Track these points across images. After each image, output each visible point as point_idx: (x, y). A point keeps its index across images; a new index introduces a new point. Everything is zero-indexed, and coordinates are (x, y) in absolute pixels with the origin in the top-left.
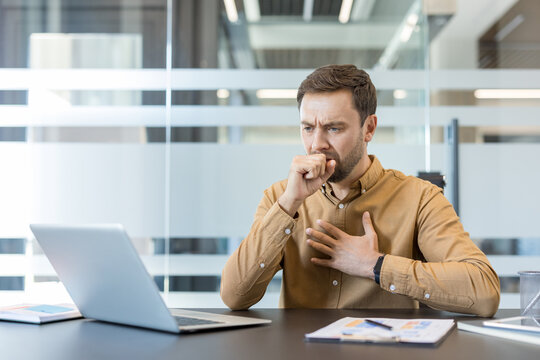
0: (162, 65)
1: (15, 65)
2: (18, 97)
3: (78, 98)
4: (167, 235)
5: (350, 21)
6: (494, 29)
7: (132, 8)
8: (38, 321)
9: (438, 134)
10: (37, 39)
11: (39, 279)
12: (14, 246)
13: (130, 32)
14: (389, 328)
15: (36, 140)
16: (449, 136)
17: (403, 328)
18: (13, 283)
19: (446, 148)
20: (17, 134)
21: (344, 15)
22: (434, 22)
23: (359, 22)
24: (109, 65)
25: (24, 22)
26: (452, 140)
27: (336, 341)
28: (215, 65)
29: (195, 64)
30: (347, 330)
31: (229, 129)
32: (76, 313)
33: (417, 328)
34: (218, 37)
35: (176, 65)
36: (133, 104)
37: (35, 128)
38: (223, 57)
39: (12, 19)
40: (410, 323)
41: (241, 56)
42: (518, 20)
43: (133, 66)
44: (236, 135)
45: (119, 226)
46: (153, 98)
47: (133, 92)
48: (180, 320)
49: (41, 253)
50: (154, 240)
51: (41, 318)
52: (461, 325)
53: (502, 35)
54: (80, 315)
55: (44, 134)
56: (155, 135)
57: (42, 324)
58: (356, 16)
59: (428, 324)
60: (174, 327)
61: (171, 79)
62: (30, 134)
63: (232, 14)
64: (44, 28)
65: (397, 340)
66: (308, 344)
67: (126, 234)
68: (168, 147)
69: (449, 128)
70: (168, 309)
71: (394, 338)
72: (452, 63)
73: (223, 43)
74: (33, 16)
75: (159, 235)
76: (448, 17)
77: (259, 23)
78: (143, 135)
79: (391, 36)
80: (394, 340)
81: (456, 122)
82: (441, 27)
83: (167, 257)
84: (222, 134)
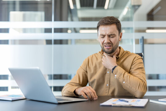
0: (51, 20)
1: (5, 21)
2: (6, 31)
3: (25, 30)
4: (53, 73)
5: (108, 9)
6: (152, 11)
7: (41, 4)
8: (11, 100)
9: (137, 42)
10: (12, 13)
11: (13, 88)
12: (5, 77)
13: (41, 11)
14: (128, 102)
15: (12, 44)
16: (141, 42)
17: (132, 102)
18: (5, 89)
19: (140, 46)
20: (6, 42)
21: (106, 7)
23: (111, 9)
24: (34, 20)
25: (8, 8)
26: (142, 43)
27: (110, 106)
28: (67, 20)
29: (61, 20)
31: (71, 40)
32: (24, 97)
33: (136, 102)
34: (68, 13)
35: (55, 20)
36: (42, 32)
37: (11, 40)
38: (69, 19)
39: (4, 7)
40: (134, 100)
41: (74, 18)
42: (159, 8)
43: (42, 21)
44: (73, 42)
45: (38, 68)
46: (48, 31)
47: (42, 29)
48: (58, 99)
49: (13, 79)
50: (49, 75)
51: (12, 99)
52: (151, 101)
53: (155, 12)
54: (25, 98)
55: (14, 42)
56: (49, 42)
57: (12, 101)
58: (110, 7)
59: (140, 100)
60: (56, 102)
61: (53, 24)
62: (10, 42)
63: (72, 7)
64: (14, 10)
65: (131, 105)
66: (101, 107)
68: (53, 46)
69: (141, 40)
70: (54, 96)
71: (130, 105)
72: (140, 19)
73: (70, 15)
74: (11, 6)
75: (50, 73)
76: (139, 6)
77: (80, 9)
78: (45, 42)
79: (120, 13)
80: (129, 106)
81: (143, 37)
82: (137, 9)
83: (53, 81)
84: (69, 42)
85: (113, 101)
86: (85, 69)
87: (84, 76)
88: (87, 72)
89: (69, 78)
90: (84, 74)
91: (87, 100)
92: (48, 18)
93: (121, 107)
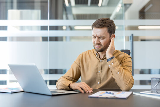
0: (47, 19)
2: (4, 28)
3: (22, 28)
4: (48, 68)
5: (102, 6)
6: (144, 8)
7: (38, 2)
8: (11, 92)
9: (127, 39)
10: (10, 11)
11: (11, 81)
12: (3, 72)
13: (37, 9)
14: (113, 94)
15: (10, 41)
16: (131, 39)
17: (117, 94)
18: (4, 83)
19: (130, 43)
20: (4, 39)
21: (100, 4)
22: (126, 6)
23: (104, 6)
24: (31, 19)
25: (6, 6)
26: (131, 40)
28: (62, 18)
29: (56, 18)
30: (101, 94)
31: (66, 37)
32: (22, 90)
34: (63, 11)
35: (51, 18)
36: (38, 30)
37: (9, 37)
38: (64, 16)
39: (3, 5)
41: (70, 16)
42: (151, 5)
43: (38, 19)
44: (68, 39)
45: (34, 64)
46: (44, 28)
47: (38, 27)
48: (52, 92)
49: (11, 74)
50: (44, 70)
51: (12, 91)
53: (146, 10)
54: (23, 91)
55: (12, 39)
56: (45, 39)
57: (12, 93)
58: (103, 4)
59: (124, 93)
60: (50, 94)
61: (49, 22)
62: (8, 39)
63: (67, 4)
64: (12, 8)
65: (115, 97)
66: (89, 99)
67: (36, 66)
68: (48, 43)
69: (131, 37)
70: (49, 89)
72: (131, 18)
73: (64, 12)
74: (9, 5)
75: (46, 68)
76: (130, 4)
77: (75, 7)
78: (41, 39)
79: (114, 10)
81: (132, 35)
82: (128, 7)
83: (48, 75)
84: (64, 39)
85: (101, 93)
86: (78, 64)
87: (78, 70)
88: (80, 67)
89: (63, 72)
90: (77, 68)
91: (78, 92)
92: (44, 17)
93: (107, 98)
